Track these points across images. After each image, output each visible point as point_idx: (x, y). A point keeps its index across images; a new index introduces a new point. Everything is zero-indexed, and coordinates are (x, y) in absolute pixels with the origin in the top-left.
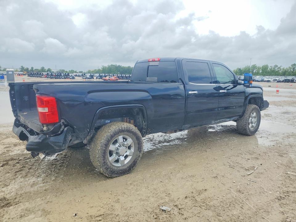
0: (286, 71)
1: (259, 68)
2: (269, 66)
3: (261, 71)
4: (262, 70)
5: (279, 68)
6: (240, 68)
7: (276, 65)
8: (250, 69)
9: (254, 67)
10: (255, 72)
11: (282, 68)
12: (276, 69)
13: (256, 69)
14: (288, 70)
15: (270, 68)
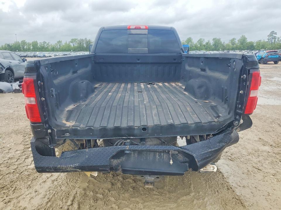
0: (54, 48)
1: (29, 44)
2: (39, 42)
3: (32, 48)
4: (33, 46)
5: (48, 44)
6: (9, 44)
7: (44, 42)
8: (20, 45)
9: (24, 43)
10: (26, 48)
11: (50, 44)
12: (46, 46)
13: (27, 45)
14: (55, 46)
15: (40, 44)
